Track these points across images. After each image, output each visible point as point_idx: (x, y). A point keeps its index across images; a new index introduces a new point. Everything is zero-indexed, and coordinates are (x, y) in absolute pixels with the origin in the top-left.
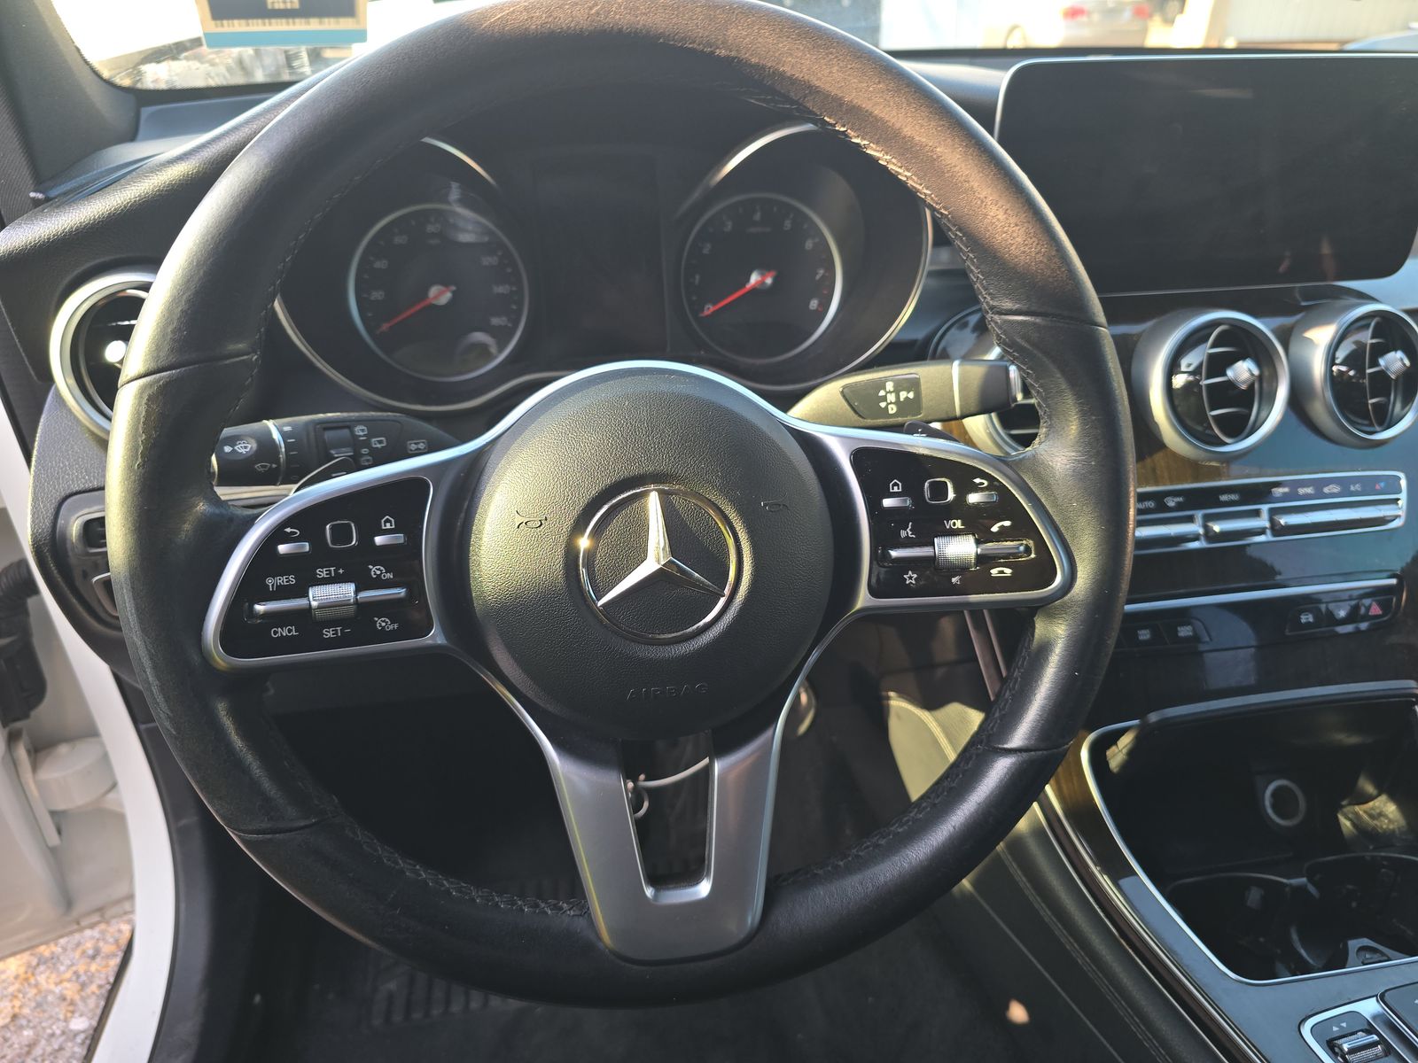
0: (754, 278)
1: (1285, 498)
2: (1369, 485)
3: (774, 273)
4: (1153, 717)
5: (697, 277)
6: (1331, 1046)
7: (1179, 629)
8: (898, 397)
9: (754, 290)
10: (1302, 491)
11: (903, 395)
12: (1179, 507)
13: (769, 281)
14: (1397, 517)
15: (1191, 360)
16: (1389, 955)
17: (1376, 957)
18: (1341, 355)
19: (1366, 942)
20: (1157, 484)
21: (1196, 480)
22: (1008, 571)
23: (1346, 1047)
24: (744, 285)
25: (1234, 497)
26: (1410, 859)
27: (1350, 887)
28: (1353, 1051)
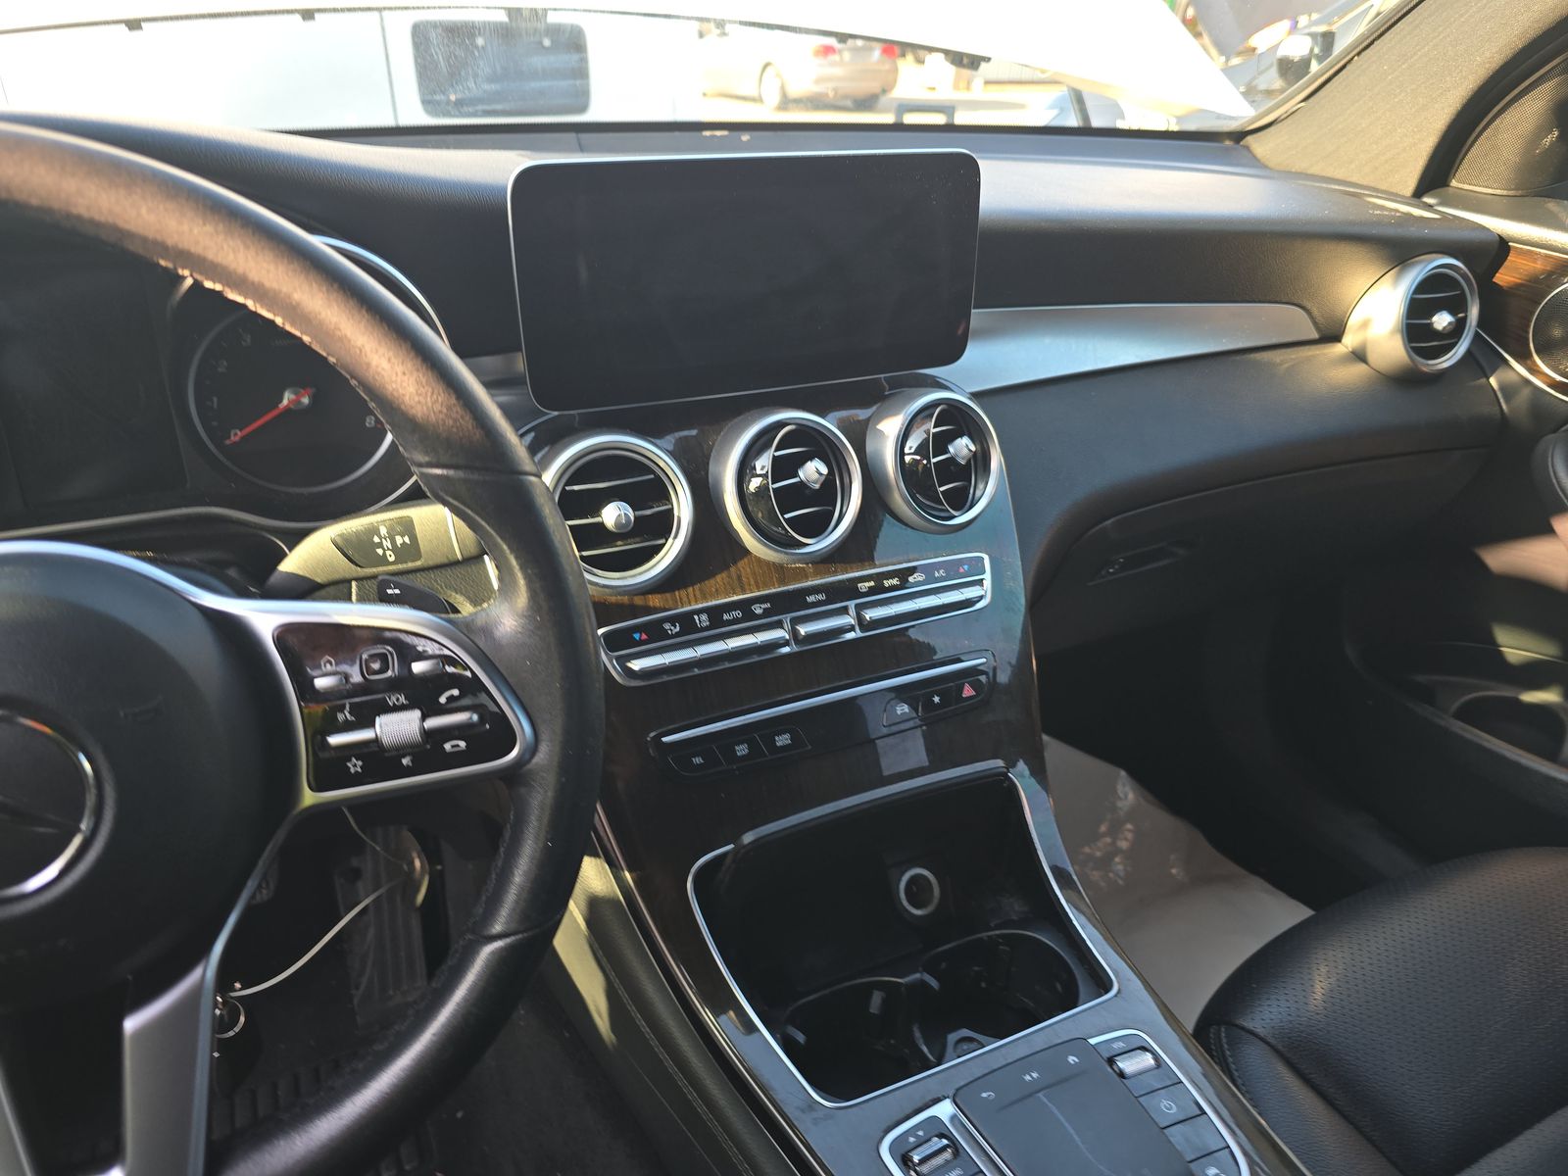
0: (287, 398)
1: (872, 591)
2: (952, 569)
3: (311, 391)
4: (748, 838)
5: (215, 399)
6: (905, 1161)
7: (777, 738)
8: (393, 542)
9: (287, 410)
10: (887, 583)
11: (399, 540)
12: (767, 613)
13: (306, 400)
14: (981, 598)
15: (763, 463)
16: (983, 1042)
17: (973, 1045)
18: (912, 444)
19: (965, 1032)
20: (744, 591)
21: (782, 582)
22: (462, 744)
23: (916, 1159)
24: (276, 406)
25: (821, 597)
26: (1018, 934)
27: (976, 968)
28: (923, 1161)
